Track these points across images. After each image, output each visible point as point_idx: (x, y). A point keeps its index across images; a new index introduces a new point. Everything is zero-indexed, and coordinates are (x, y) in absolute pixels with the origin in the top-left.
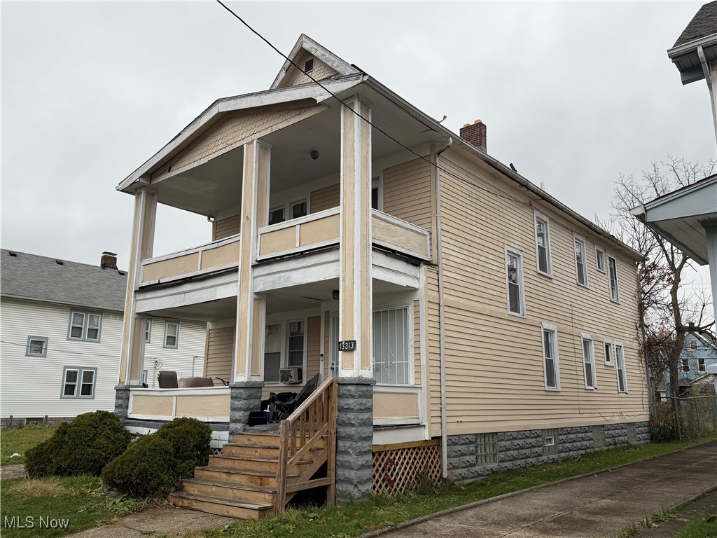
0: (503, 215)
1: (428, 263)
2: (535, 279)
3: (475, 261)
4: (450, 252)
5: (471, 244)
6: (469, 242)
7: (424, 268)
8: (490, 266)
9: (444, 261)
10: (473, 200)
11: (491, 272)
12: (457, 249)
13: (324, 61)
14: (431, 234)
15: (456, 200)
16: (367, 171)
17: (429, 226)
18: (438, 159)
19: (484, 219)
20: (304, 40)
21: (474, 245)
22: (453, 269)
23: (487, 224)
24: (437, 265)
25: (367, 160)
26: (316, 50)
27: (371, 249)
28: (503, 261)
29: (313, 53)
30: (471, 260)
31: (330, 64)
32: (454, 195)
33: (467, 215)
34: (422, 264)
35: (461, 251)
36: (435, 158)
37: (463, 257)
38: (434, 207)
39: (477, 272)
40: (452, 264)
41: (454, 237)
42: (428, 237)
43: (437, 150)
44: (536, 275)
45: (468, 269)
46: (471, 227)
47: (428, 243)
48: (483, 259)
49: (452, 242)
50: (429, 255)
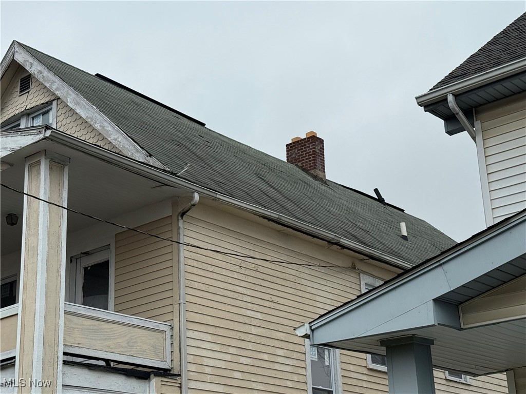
0: (303, 288)
1: (164, 373)
2: (365, 378)
3: (249, 361)
4: (204, 353)
5: (243, 336)
6: (238, 335)
7: (155, 381)
8: (277, 367)
9: (192, 367)
10: (247, 272)
11: (279, 375)
12: (217, 348)
13: (41, 80)
14: (172, 328)
15: (215, 276)
16: (58, 252)
17: (169, 317)
18: (181, 221)
19: (267, 297)
20: (17, 49)
21: (249, 338)
22: (208, 378)
23: (271, 305)
24: (179, 375)
25: (59, 237)
26: (31, 64)
27: (61, 362)
28: (302, 357)
29: (27, 68)
30: (243, 360)
31: (48, 85)
32: (211, 268)
33: (236, 296)
34: (152, 376)
35: (225, 349)
36: (178, 220)
37: (228, 357)
38: (176, 290)
39: (253, 378)
40: (208, 370)
41: (211, 330)
42: (169, 333)
43: (180, 210)
44: (365, 371)
45: (237, 375)
46: (243, 312)
47: (169, 342)
48: (266, 357)
49: (209, 338)
50: (169, 360)
